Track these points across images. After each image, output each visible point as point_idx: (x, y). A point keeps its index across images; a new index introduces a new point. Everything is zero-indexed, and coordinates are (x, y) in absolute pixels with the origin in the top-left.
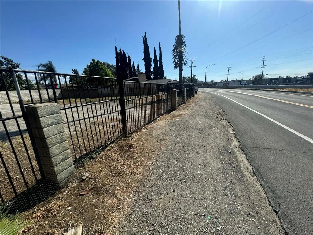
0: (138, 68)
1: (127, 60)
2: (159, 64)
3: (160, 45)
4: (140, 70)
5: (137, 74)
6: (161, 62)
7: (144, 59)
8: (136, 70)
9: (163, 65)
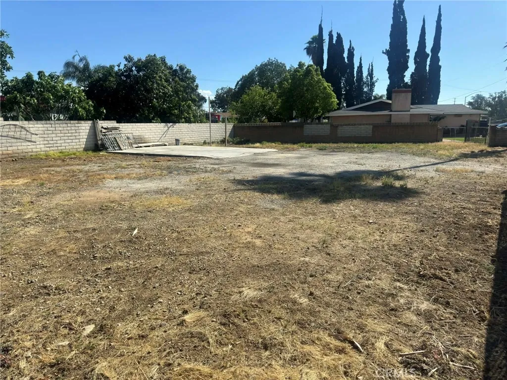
0: (371, 74)
1: (345, 55)
2: (428, 63)
3: (440, 15)
4: (374, 79)
5: (365, 90)
6: (436, 59)
7: (387, 53)
8: (365, 80)
9: (440, 67)
